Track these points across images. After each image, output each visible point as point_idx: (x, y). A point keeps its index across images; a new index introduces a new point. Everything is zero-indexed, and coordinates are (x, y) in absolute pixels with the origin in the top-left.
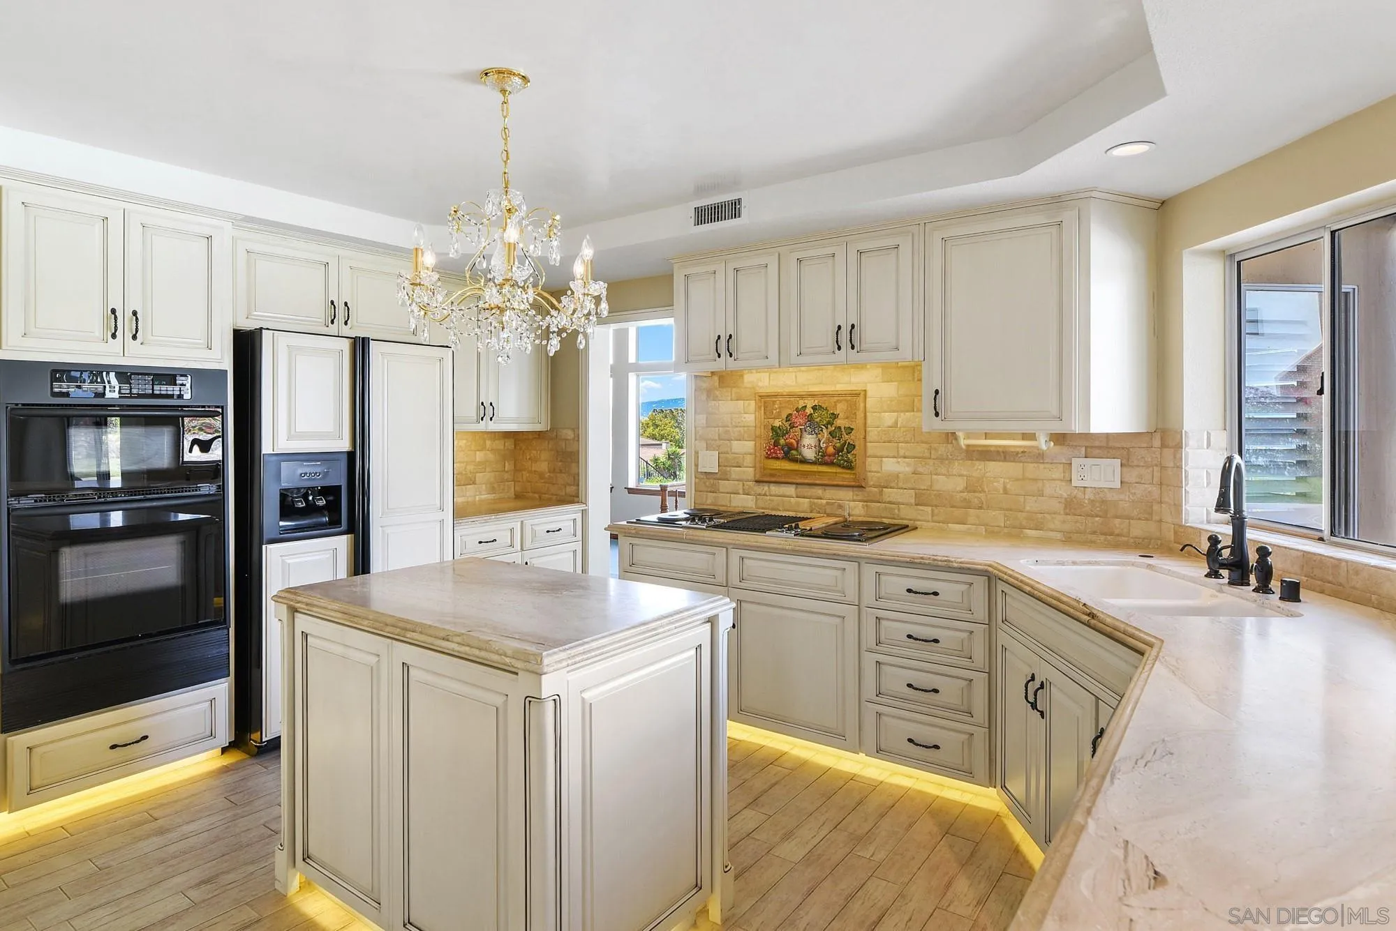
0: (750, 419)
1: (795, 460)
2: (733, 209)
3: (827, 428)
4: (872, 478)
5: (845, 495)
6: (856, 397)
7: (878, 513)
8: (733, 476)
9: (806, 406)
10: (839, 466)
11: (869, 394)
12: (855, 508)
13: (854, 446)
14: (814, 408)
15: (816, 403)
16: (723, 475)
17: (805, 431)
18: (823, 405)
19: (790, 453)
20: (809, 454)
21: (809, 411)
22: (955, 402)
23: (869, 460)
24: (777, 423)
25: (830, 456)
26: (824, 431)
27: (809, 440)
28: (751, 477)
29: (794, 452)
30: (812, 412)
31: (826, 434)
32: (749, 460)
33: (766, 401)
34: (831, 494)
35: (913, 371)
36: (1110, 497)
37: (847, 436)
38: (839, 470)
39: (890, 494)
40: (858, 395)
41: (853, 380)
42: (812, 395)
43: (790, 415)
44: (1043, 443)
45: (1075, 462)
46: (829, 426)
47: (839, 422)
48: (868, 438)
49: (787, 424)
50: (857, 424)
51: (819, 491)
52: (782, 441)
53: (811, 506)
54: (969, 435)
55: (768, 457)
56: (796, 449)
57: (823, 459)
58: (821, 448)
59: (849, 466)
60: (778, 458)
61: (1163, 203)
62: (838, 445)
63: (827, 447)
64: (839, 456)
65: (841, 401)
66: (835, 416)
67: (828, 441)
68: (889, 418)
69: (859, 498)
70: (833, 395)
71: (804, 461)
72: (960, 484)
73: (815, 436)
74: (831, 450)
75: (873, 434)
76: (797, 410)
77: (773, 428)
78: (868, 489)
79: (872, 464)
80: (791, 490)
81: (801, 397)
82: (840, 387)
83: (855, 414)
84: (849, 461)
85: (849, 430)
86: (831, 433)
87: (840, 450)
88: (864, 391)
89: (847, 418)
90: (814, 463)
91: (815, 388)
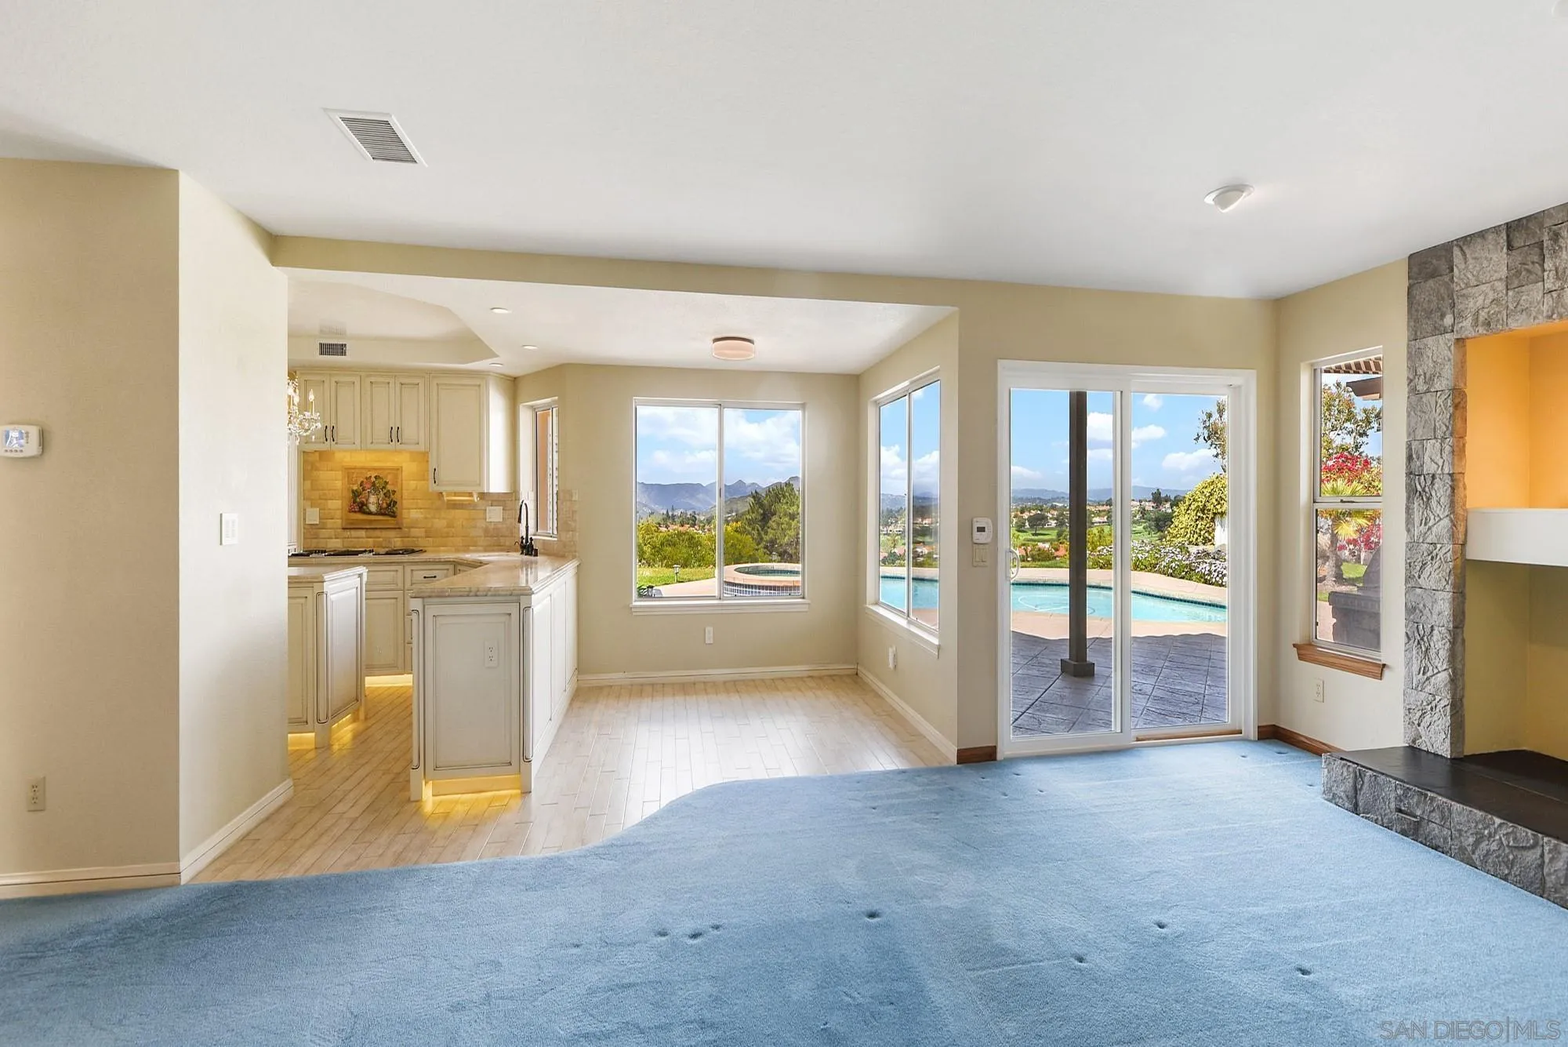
0: (339, 484)
1: (364, 513)
4: (405, 522)
5: (392, 534)
6: (399, 470)
7: (408, 543)
8: (329, 526)
9: (371, 476)
10: (388, 515)
11: (404, 469)
12: (398, 543)
13: (396, 503)
14: (376, 477)
15: (376, 474)
16: (321, 526)
17: (371, 493)
18: (380, 476)
19: (362, 508)
20: (373, 508)
21: (373, 479)
22: (443, 475)
23: (404, 511)
24: (355, 488)
25: (384, 509)
26: (381, 493)
27: (373, 499)
28: (340, 527)
29: (365, 507)
30: (375, 480)
31: (382, 495)
32: (338, 514)
33: (349, 471)
34: (385, 534)
35: (424, 456)
36: (500, 526)
37: (393, 496)
38: (390, 518)
39: (415, 532)
40: (398, 469)
41: (397, 461)
42: (375, 469)
43: (362, 482)
44: (475, 498)
45: (487, 508)
46: (383, 490)
47: (389, 487)
48: (403, 497)
49: (361, 488)
50: (398, 488)
51: (377, 533)
52: (358, 500)
53: (373, 543)
54: (449, 494)
55: (350, 511)
56: (366, 505)
57: (379, 512)
58: (379, 504)
59: (393, 515)
60: (355, 512)
61: (515, 378)
62: (388, 502)
63: (382, 504)
64: (389, 509)
65: (389, 473)
66: (386, 483)
67: (383, 500)
68: (413, 484)
69: (399, 535)
70: (385, 470)
71: (370, 513)
72: (444, 523)
73: (376, 496)
74: (385, 505)
75: (405, 495)
76: (367, 478)
77: (353, 491)
78: (403, 529)
79: (405, 514)
80: (363, 533)
81: (369, 469)
82: (389, 464)
83: (397, 482)
84: (394, 512)
85: (394, 492)
86: (385, 494)
87: (389, 505)
88: (402, 467)
89: (393, 484)
90: (375, 514)
91: (376, 465)
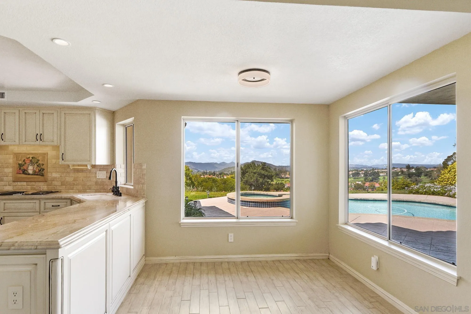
0: (11, 161)
1: (26, 174)
3: (36, 164)
4: (49, 179)
5: (41, 184)
7: (50, 188)
8: (5, 180)
9: (29, 157)
10: (40, 175)
11: (48, 154)
12: (44, 188)
13: (44, 169)
14: (32, 158)
15: (33, 156)
17: (30, 165)
18: (35, 157)
20: (31, 172)
21: (31, 159)
22: (68, 156)
23: (48, 173)
24: (20, 162)
25: (37, 172)
26: (35, 165)
27: (30, 168)
28: (11, 180)
29: (25, 171)
30: (32, 159)
31: (36, 166)
32: (11, 175)
33: (16, 155)
34: (36, 184)
36: (104, 180)
37: (42, 166)
38: (40, 177)
39: (55, 183)
40: (45, 154)
41: (44, 150)
42: (32, 154)
43: (25, 160)
44: (89, 167)
45: (97, 172)
46: (37, 163)
47: (40, 162)
48: (48, 167)
49: (24, 163)
50: (45, 163)
51: (34, 183)
52: (22, 168)
53: (31, 188)
55: (17, 173)
56: (27, 170)
57: (35, 174)
58: (34, 170)
59: (43, 175)
60: (20, 173)
61: (114, 112)
62: (40, 169)
63: (36, 170)
64: (40, 172)
65: (40, 156)
66: (38, 160)
67: (36, 168)
68: (54, 161)
69: (45, 185)
70: (38, 154)
71: (29, 174)
72: (71, 179)
73: (32, 166)
74: (37, 171)
76: (27, 158)
77: (19, 164)
78: (48, 182)
79: (49, 175)
80: (24, 183)
81: (28, 154)
82: (40, 152)
83: (44, 160)
89: (42, 161)
90: (32, 175)
91: (32, 152)
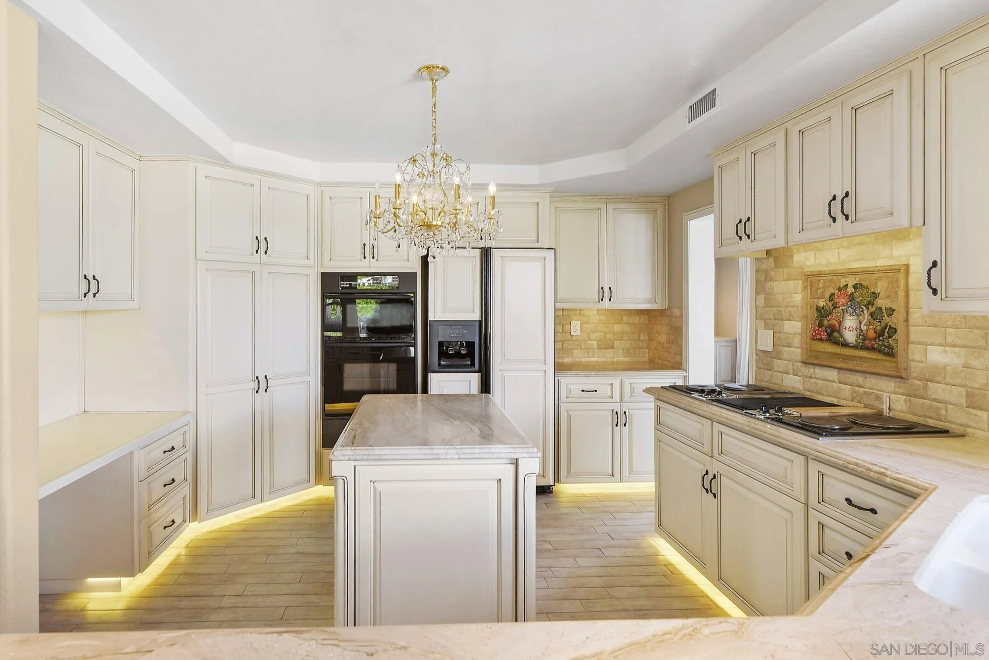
0: (798, 298)
1: (836, 343)
2: (709, 100)
3: (868, 309)
4: (915, 368)
5: (885, 386)
7: (922, 411)
8: (785, 356)
9: (847, 285)
10: (880, 351)
11: (912, 268)
12: (896, 401)
13: (896, 330)
14: (855, 287)
15: (857, 281)
16: (775, 354)
17: (847, 312)
18: (864, 284)
19: (832, 335)
20: (850, 336)
21: (850, 290)
23: (911, 347)
24: (821, 303)
25: (870, 340)
26: (865, 312)
27: (850, 322)
28: (799, 358)
29: (836, 334)
30: (853, 291)
31: (866, 315)
32: (797, 341)
33: (811, 279)
34: (870, 382)
37: (887, 318)
38: (880, 356)
39: (936, 390)
40: (898, 270)
41: (895, 253)
42: (853, 273)
43: (832, 295)
46: (870, 307)
47: (881, 302)
48: (911, 321)
49: (830, 304)
50: (898, 305)
51: (859, 378)
52: (825, 322)
53: (852, 394)
55: (814, 338)
56: (839, 332)
57: (864, 343)
58: (862, 331)
59: (890, 353)
60: (821, 340)
62: (879, 328)
63: (867, 330)
64: (880, 341)
65: (880, 279)
66: (875, 295)
67: (869, 324)
69: (902, 391)
70: (872, 272)
71: (845, 345)
73: (855, 317)
74: (872, 334)
75: (915, 316)
76: (840, 289)
77: (818, 309)
78: (910, 381)
79: (915, 353)
80: (833, 374)
81: (843, 274)
82: (881, 263)
83: (896, 293)
84: (890, 347)
85: (891, 312)
86: (871, 315)
87: (881, 333)
88: (907, 266)
89: (888, 297)
90: (855, 347)
91: (856, 265)
